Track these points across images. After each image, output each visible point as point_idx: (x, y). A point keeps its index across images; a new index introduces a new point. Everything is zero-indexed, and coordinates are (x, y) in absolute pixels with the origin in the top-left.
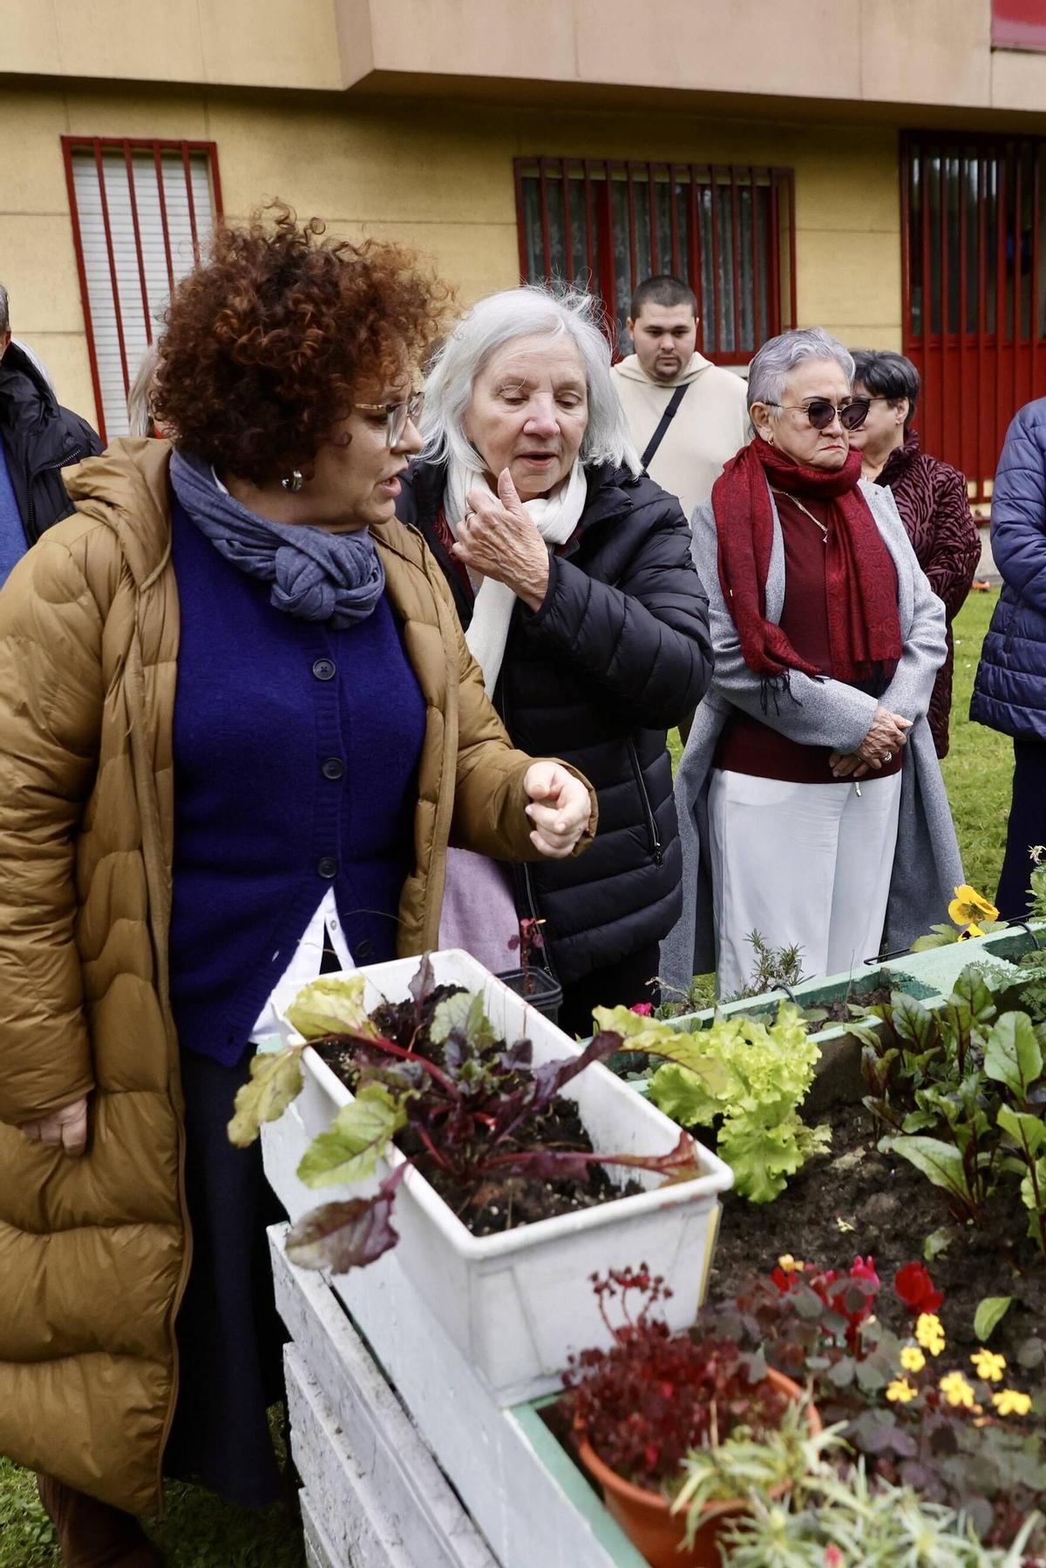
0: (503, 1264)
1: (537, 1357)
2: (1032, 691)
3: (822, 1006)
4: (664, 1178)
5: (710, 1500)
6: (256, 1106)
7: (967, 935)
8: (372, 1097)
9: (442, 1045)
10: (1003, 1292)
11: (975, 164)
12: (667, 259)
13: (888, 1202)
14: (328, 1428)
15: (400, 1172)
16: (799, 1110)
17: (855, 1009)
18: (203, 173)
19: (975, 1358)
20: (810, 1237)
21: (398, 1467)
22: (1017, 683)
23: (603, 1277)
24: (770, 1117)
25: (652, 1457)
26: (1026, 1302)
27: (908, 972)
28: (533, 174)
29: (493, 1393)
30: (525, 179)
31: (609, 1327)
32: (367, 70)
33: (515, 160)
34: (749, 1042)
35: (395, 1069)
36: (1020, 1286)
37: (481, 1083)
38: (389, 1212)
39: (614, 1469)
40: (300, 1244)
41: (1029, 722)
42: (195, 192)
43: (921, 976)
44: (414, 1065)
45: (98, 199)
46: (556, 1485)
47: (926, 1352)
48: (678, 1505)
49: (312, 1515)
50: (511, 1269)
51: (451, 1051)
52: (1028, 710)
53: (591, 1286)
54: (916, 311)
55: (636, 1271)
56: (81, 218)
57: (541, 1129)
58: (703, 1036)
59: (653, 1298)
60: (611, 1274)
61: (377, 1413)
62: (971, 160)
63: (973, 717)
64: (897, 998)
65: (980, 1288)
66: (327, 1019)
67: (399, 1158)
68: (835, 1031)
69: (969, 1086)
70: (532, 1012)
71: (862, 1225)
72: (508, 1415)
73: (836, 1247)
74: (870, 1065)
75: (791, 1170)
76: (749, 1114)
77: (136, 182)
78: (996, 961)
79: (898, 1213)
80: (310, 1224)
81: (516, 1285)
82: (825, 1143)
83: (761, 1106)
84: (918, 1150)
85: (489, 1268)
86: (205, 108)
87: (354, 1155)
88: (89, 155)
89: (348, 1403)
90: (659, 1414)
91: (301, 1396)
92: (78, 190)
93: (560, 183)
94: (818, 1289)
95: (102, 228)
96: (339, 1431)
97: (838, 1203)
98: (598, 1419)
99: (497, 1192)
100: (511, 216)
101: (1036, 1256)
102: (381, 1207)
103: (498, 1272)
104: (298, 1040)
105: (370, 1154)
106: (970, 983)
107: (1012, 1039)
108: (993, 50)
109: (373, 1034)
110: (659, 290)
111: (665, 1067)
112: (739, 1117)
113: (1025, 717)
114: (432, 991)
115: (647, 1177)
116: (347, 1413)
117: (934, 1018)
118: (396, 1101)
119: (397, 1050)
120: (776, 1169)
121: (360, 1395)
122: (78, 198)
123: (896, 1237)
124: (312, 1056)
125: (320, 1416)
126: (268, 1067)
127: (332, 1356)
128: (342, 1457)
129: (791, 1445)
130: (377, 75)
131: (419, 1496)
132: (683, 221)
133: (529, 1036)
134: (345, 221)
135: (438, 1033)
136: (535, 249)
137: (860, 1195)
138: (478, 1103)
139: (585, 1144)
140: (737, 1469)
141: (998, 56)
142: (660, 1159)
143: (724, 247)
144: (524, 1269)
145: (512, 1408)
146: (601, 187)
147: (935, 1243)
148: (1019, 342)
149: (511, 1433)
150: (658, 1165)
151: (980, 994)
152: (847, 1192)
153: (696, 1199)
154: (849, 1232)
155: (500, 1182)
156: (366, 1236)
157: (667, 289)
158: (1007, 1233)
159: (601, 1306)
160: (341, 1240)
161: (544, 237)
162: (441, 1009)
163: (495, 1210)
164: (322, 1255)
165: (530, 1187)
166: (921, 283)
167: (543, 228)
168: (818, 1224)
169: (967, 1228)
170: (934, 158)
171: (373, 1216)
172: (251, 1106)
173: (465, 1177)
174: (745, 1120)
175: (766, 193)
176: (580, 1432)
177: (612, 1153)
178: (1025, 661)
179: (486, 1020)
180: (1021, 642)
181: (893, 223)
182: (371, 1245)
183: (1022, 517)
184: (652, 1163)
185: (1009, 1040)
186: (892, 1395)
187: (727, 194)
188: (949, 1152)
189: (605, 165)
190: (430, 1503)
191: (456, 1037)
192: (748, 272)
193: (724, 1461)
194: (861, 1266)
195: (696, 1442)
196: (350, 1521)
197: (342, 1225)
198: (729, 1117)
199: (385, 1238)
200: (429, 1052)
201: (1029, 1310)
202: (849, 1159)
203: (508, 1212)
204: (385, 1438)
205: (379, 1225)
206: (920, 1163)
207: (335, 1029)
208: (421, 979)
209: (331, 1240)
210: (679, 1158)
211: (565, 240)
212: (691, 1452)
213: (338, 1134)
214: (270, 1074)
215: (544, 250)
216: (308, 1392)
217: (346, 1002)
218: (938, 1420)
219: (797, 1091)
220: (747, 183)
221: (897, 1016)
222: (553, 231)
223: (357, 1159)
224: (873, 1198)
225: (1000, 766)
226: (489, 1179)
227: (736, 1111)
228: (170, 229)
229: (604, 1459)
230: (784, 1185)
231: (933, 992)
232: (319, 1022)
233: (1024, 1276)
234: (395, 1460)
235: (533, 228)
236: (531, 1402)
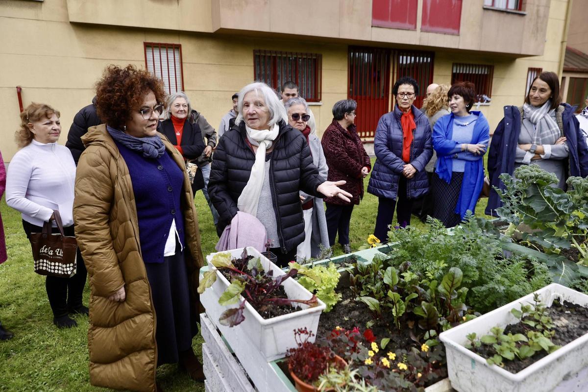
0: (270, 326)
1: (277, 350)
2: (384, 186)
3: (338, 263)
4: (309, 306)
5: (327, 387)
6: (205, 284)
7: (372, 247)
8: (236, 283)
9: (251, 271)
10: (387, 337)
11: (367, 54)
12: (290, 75)
13: (357, 313)
14: (214, 365)
15: (244, 302)
16: (335, 289)
17: (347, 264)
18: (178, 52)
19: (388, 354)
20: (337, 321)
21: (235, 375)
22: (380, 184)
23: (297, 330)
24: (328, 291)
25: (310, 376)
26: (393, 340)
27: (359, 255)
28: (258, 54)
29: (265, 358)
30: (256, 55)
31: (297, 343)
32: (219, 28)
33: (254, 51)
34: (322, 272)
35: (241, 276)
36: (391, 335)
37: (262, 281)
38: (242, 312)
39: (300, 378)
40: (222, 319)
41: (382, 193)
42: (176, 56)
43: (363, 256)
44: (245, 275)
45: (152, 58)
46: (282, 381)
47: (374, 352)
48: (319, 389)
49: (208, 387)
50: (272, 328)
51: (253, 272)
52: (382, 190)
53: (294, 333)
54: (351, 90)
55: (303, 329)
56: (148, 62)
57: (275, 292)
58: (310, 269)
59: (310, 336)
60: (299, 330)
61: (230, 362)
62: (366, 53)
63: (368, 192)
64: (358, 262)
65: (381, 336)
66: (222, 263)
67: (243, 299)
68: (343, 270)
69: (378, 285)
70: (271, 263)
71: (350, 319)
72: (269, 364)
73: (344, 324)
74: (352, 279)
75: (334, 304)
76: (324, 290)
77: (161, 53)
78: (382, 253)
79: (359, 316)
80: (224, 314)
81: (273, 332)
82: (340, 298)
83: (327, 288)
84: (368, 300)
85: (267, 327)
86: (179, 36)
87: (232, 297)
88: (150, 47)
89: (221, 359)
90: (313, 365)
91: (207, 357)
92: (147, 55)
93: (265, 56)
94: (347, 335)
95: (153, 65)
96: (217, 366)
97: (344, 313)
98: (295, 366)
99: (266, 308)
100: (252, 64)
101: (395, 328)
102: (240, 311)
103: (269, 328)
104: (215, 268)
105: (236, 297)
106: (377, 259)
107: (391, 273)
108: (372, 27)
109: (233, 267)
110: (289, 85)
111: (302, 277)
112: (320, 291)
113: (382, 192)
114: (247, 257)
115: (302, 305)
116: (221, 362)
117: (368, 267)
118: (242, 284)
119: (239, 271)
120: (330, 304)
121: (225, 357)
122: (147, 57)
123: (359, 322)
124: (219, 273)
125: (212, 362)
126: (208, 275)
127: (218, 347)
128: (218, 373)
129: (346, 374)
130: (221, 29)
131: (241, 383)
132: (294, 66)
133: (271, 269)
134: (211, 64)
135: (249, 267)
136: (258, 72)
137: (350, 311)
138: (261, 285)
139: (285, 296)
140: (334, 380)
141: (373, 28)
142: (307, 301)
143: (304, 72)
144: (275, 327)
145: (270, 362)
146: (275, 58)
147: (370, 324)
148: (376, 98)
149: (270, 368)
150: (307, 303)
151: (379, 262)
152: (346, 310)
153: (317, 311)
154: (347, 320)
155: (267, 306)
156: (237, 318)
157: (291, 85)
158: (387, 322)
159: (295, 338)
160: (231, 318)
161: (260, 69)
162: (250, 261)
163: (266, 312)
164: (228, 322)
165: (274, 307)
166: (352, 83)
167: (260, 67)
168: (339, 318)
169: (377, 320)
170: (356, 52)
171: (238, 313)
172: (203, 284)
173: (258, 304)
174: (322, 291)
175: (315, 60)
176: (290, 369)
177: (293, 299)
178: (382, 178)
179: (261, 264)
180: (381, 173)
181: (346, 68)
182: (238, 320)
183: (382, 143)
184: (305, 302)
185: (390, 274)
186: (366, 363)
187: (305, 60)
188: (376, 301)
189: (276, 52)
190: (244, 385)
191: (254, 269)
192: (310, 79)
193: (330, 378)
194: (355, 330)
195: (323, 373)
196: (220, 389)
197: (232, 315)
198: (318, 290)
199: (241, 318)
200: (248, 272)
201: (394, 342)
202: (346, 302)
203: (269, 313)
204: (232, 368)
205: (240, 315)
206: (368, 303)
207: (224, 266)
208: (244, 254)
209: (229, 318)
210: (312, 301)
211: (265, 70)
212: (321, 375)
213: (229, 292)
214: (208, 276)
215: (260, 73)
216: (209, 356)
217: (227, 259)
218: (379, 369)
219: (335, 284)
220: (310, 57)
221: (358, 267)
222: (262, 67)
223: (233, 299)
224: (353, 312)
225: (372, 203)
226: (264, 304)
227: (319, 289)
228: (169, 65)
229: (297, 376)
230: (332, 308)
231: (366, 261)
232: (219, 264)
233: (392, 333)
234: (234, 374)
235: (258, 68)
236: (275, 361)
